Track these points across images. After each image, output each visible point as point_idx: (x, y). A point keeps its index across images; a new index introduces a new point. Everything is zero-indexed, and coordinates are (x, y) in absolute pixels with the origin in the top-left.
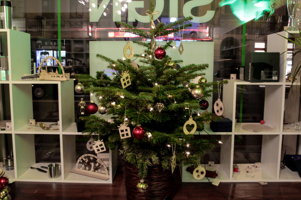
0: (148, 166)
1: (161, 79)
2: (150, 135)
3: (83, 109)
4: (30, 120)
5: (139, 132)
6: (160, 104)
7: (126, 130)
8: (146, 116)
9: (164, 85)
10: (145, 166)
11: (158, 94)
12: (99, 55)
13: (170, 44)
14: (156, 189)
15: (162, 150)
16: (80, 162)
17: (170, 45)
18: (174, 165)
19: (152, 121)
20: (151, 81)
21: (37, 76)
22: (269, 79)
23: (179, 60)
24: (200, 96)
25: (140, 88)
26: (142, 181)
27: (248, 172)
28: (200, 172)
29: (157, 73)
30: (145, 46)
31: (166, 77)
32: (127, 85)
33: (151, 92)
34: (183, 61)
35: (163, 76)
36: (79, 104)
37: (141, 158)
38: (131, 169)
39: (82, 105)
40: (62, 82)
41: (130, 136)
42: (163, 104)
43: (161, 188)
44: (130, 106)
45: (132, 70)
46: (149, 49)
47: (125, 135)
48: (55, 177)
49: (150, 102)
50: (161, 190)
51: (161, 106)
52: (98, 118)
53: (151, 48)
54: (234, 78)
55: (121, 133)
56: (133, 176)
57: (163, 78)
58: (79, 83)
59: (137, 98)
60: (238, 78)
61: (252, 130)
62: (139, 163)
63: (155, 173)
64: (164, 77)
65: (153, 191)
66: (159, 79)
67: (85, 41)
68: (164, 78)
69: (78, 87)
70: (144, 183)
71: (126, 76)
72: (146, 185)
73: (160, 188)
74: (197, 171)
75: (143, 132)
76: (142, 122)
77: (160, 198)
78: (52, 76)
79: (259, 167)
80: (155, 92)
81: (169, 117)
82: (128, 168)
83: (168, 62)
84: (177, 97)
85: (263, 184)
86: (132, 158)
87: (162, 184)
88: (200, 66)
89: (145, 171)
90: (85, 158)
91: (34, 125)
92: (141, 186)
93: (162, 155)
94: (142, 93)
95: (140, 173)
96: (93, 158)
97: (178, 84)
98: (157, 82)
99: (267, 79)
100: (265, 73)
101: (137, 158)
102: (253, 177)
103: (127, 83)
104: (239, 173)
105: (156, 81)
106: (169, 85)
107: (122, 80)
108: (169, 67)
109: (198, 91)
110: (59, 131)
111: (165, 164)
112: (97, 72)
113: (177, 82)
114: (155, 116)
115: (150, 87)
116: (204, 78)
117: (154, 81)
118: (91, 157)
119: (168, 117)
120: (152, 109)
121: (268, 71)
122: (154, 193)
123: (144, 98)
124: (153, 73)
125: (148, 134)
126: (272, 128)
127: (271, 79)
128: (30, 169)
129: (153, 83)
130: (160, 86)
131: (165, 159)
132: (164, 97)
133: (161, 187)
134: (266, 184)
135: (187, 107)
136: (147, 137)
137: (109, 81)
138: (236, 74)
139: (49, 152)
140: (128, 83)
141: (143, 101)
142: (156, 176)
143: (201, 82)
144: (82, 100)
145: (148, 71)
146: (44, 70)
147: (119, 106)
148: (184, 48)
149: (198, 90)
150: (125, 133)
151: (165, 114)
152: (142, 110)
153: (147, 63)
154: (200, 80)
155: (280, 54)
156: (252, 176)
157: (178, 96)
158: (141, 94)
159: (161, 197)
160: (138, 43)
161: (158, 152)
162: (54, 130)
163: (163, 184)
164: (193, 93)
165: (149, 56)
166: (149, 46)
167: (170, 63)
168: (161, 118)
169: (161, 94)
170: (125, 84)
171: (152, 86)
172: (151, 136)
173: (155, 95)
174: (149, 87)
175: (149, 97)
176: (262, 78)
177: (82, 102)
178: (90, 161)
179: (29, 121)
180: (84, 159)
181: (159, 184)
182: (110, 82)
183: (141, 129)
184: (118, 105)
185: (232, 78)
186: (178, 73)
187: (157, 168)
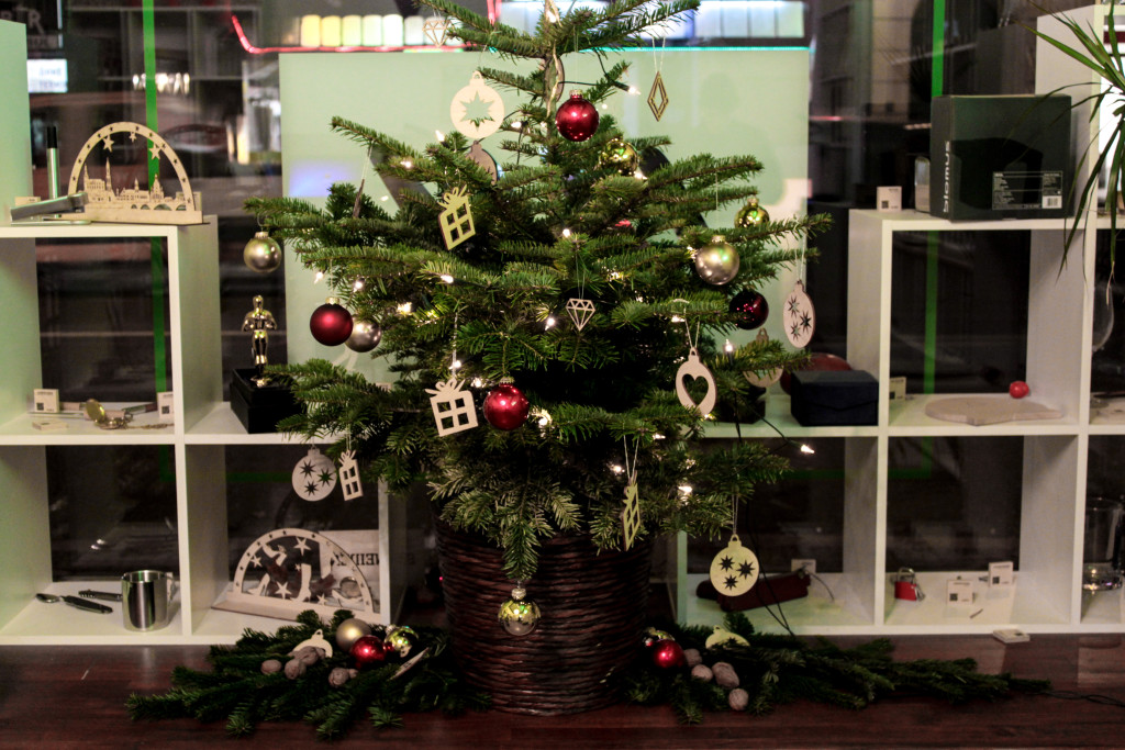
0: (541, 538)
1: (583, 214)
2: (545, 418)
3: (263, 340)
4: (36, 391)
5: (509, 403)
6: (581, 301)
7: (460, 403)
8: (531, 345)
9: (594, 235)
10: (527, 535)
11: (574, 267)
12: (340, 120)
13: (617, 76)
14: (572, 639)
15: (593, 481)
16: (251, 564)
17: (619, 81)
18: (632, 520)
19: (554, 364)
20: (548, 220)
21: (75, 206)
22: (1027, 206)
23: (656, 138)
24: (727, 275)
25: (506, 247)
26: (518, 593)
27: (954, 597)
28: (736, 566)
29: (569, 191)
30: (524, 89)
31: (601, 204)
32: (463, 237)
33: (547, 261)
34: (672, 140)
35: (593, 203)
36: (246, 322)
37: (513, 508)
38: (476, 561)
39: (260, 325)
40: (182, 227)
41: (473, 423)
42: (589, 302)
43: (591, 635)
44: (473, 313)
45: (476, 182)
46: (535, 98)
47: (456, 421)
48: (151, 627)
49: (543, 296)
50: (590, 643)
51: (585, 309)
52: (338, 372)
53: (545, 96)
54: (890, 205)
55: (439, 416)
56: (483, 589)
57: (590, 210)
58: (261, 234)
59: (497, 283)
60: (908, 202)
61: (964, 418)
62: (504, 526)
63: (566, 574)
64: (596, 206)
65: (561, 645)
66: (577, 212)
67: (195, 16)
68: (596, 210)
69: (255, 246)
70: (527, 600)
71: (460, 205)
72: (533, 610)
73: (587, 633)
74: (727, 564)
75: (520, 403)
76: (518, 367)
77: (585, 673)
78: (134, 207)
79: (1006, 583)
80: (564, 259)
81: (615, 350)
82: (464, 558)
83: (609, 148)
84: (644, 280)
85: (1010, 638)
86: (480, 510)
87: (593, 617)
88: (726, 163)
89: (530, 557)
90: (274, 545)
91: (56, 411)
92: (516, 612)
93: (592, 499)
94: (517, 265)
95: (511, 564)
96: (309, 542)
97: (653, 232)
98: (568, 226)
99: (1018, 207)
100: (1011, 183)
101: (498, 507)
102: (972, 617)
103: (460, 231)
104: (917, 603)
105: (566, 222)
106: (613, 233)
107: (443, 218)
108: (611, 167)
109: (721, 257)
110: (172, 432)
111: (601, 531)
112: (333, 190)
113: (649, 225)
114: (563, 347)
115: (544, 243)
116: (757, 206)
117: (556, 220)
118: (302, 539)
119: (609, 353)
120: (551, 322)
121: (1022, 174)
122: (562, 652)
123: (525, 281)
124: (556, 191)
125: (538, 415)
126: (1053, 411)
127: (1036, 206)
128: (37, 603)
129: (554, 231)
130: (581, 238)
131: (605, 513)
132: (595, 278)
133: (590, 629)
134: (1027, 639)
135: (680, 315)
136: (534, 425)
137: (384, 223)
138: (900, 188)
139: (99, 542)
140: (464, 232)
141: (521, 291)
142: (572, 587)
143: (744, 222)
144: (259, 303)
145: (537, 184)
146: (99, 181)
147: (431, 313)
148: (668, 96)
149: (721, 251)
150: (454, 412)
151: (601, 342)
152: (515, 325)
153: (530, 152)
154: (743, 213)
155: (1073, 102)
156: (972, 613)
157: (648, 275)
158: (512, 270)
159: (591, 672)
160: (498, 80)
161: (573, 489)
162: (148, 427)
163: (599, 620)
164: (701, 264)
165: (537, 126)
166: (538, 87)
167: (617, 150)
168: (586, 355)
169: (584, 265)
170: (455, 234)
171: (550, 240)
172: (551, 420)
173: (564, 273)
174: (538, 245)
175: (543, 279)
176: (995, 202)
177: (258, 310)
178: (296, 558)
179: (30, 399)
180: (271, 553)
181: (583, 616)
182: (387, 228)
183: (513, 395)
184: (429, 310)
185: (885, 204)
186: (646, 192)
187: (572, 555)
